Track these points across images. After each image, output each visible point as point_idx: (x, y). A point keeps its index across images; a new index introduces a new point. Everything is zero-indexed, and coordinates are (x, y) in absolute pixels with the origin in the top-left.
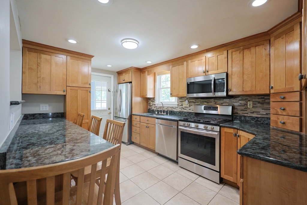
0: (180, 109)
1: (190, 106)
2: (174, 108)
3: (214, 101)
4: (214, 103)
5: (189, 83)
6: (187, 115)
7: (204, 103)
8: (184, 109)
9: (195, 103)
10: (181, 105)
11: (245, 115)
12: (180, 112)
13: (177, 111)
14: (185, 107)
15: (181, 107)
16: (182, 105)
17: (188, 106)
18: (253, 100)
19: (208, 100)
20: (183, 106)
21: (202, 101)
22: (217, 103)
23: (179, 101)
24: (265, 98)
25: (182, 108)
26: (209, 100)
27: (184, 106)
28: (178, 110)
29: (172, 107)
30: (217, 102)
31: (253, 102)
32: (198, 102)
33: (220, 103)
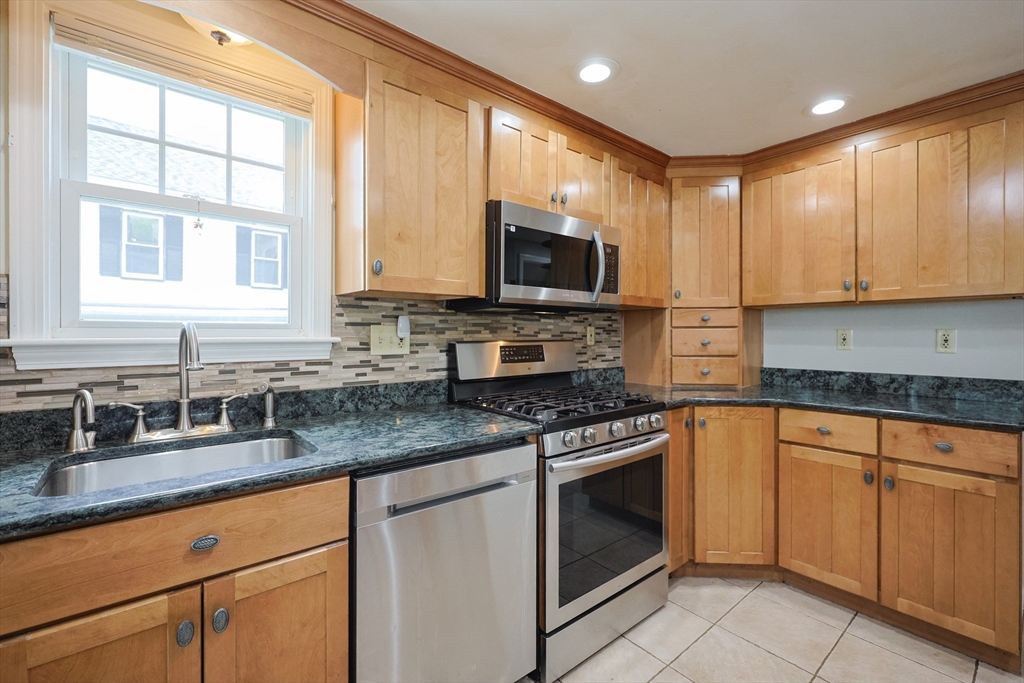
0: (352, 373)
1: (415, 349)
2: (296, 372)
3: (514, 325)
4: (515, 332)
5: (513, 229)
6: (401, 401)
7: (479, 332)
8: (376, 368)
9: (441, 331)
10: (357, 344)
11: (585, 366)
12: (353, 393)
13: (331, 391)
14: (384, 357)
15: (361, 356)
16: (365, 346)
17: (406, 350)
18: (597, 323)
19: (494, 318)
20: (372, 352)
21: (474, 325)
22: (522, 332)
23: (345, 319)
24: (613, 318)
25: (365, 363)
26: (499, 318)
27: (376, 351)
28: (337, 377)
29: (282, 366)
30: (523, 329)
31: (597, 328)
32: (456, 329)
33: (532, 333)
